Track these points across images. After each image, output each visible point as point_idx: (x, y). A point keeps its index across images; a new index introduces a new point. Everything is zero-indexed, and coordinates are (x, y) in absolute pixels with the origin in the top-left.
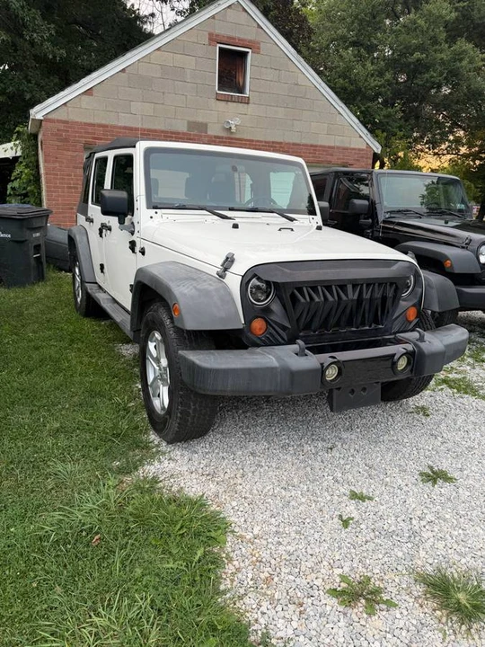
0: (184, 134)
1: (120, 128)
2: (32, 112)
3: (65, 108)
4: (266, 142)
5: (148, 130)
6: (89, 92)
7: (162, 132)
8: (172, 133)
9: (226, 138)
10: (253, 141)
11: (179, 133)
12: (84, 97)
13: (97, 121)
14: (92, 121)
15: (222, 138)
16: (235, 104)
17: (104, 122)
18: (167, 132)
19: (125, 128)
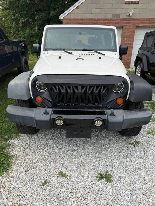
0: (110, 19)
1: (87, 19)
2: (60, 17)
3: (70, 14)
4: (145, 19)
5: (98, 19)
6: (78, 7)
7: (102, 19)
8: (106, 19)
9: (128, 19)
10: (139, 19)
11: (108, 19)
12: (76, 10)
13: (80, 18)
14: (78, 18)
15: (126, 19)
16: (132, 5)
17: (82, 18)
18: (104, 19)
19: (89, 19)
